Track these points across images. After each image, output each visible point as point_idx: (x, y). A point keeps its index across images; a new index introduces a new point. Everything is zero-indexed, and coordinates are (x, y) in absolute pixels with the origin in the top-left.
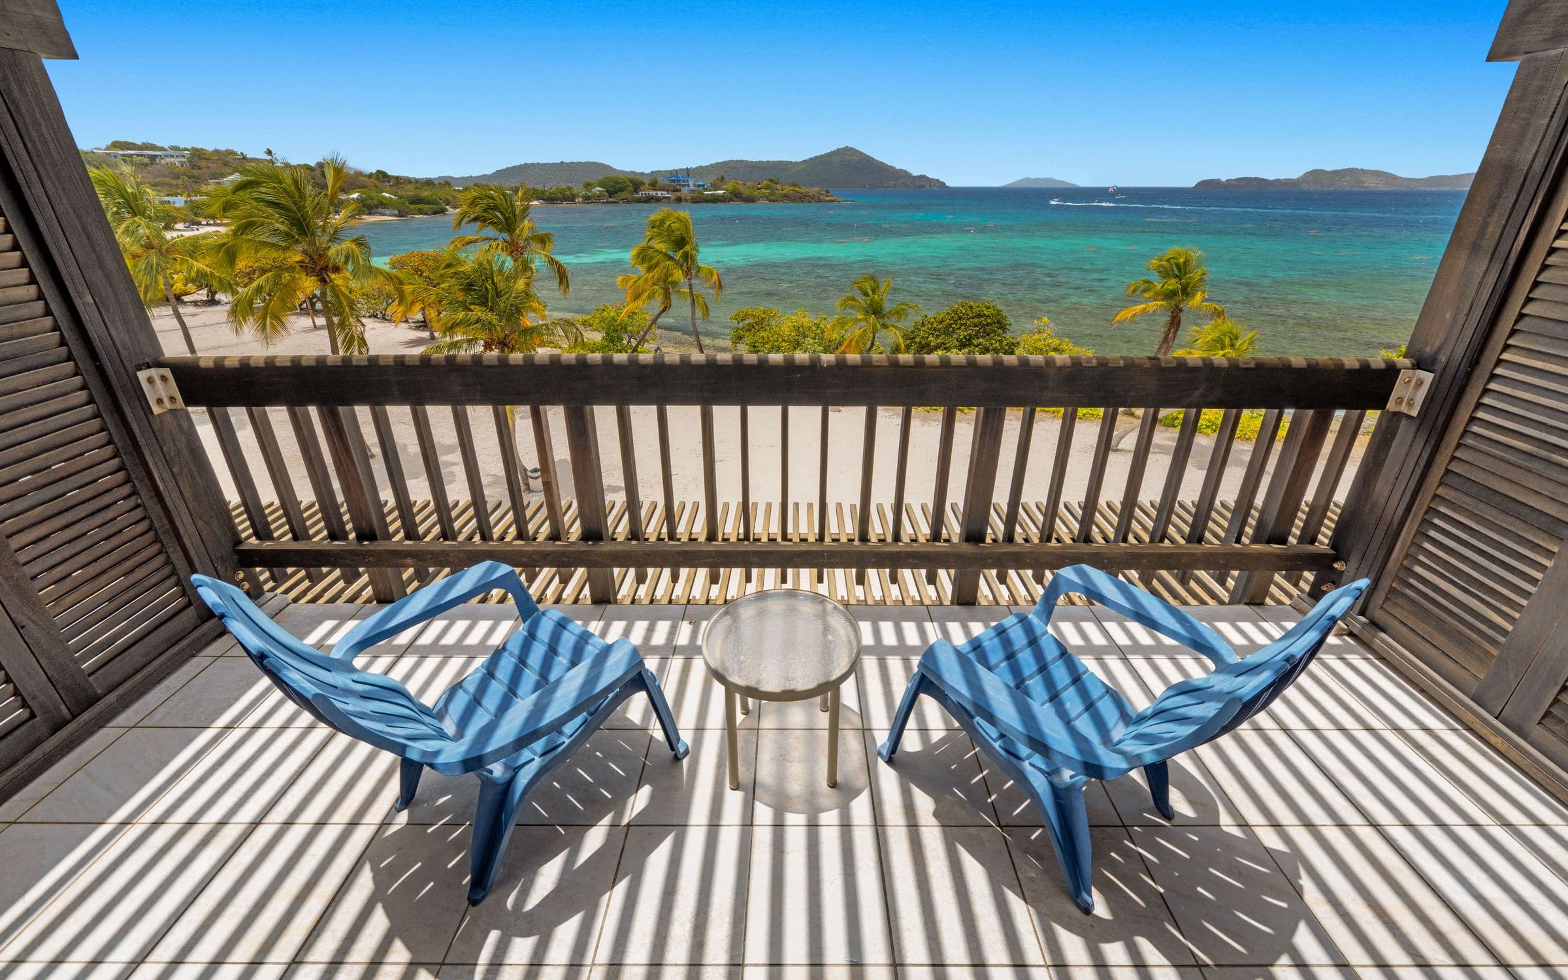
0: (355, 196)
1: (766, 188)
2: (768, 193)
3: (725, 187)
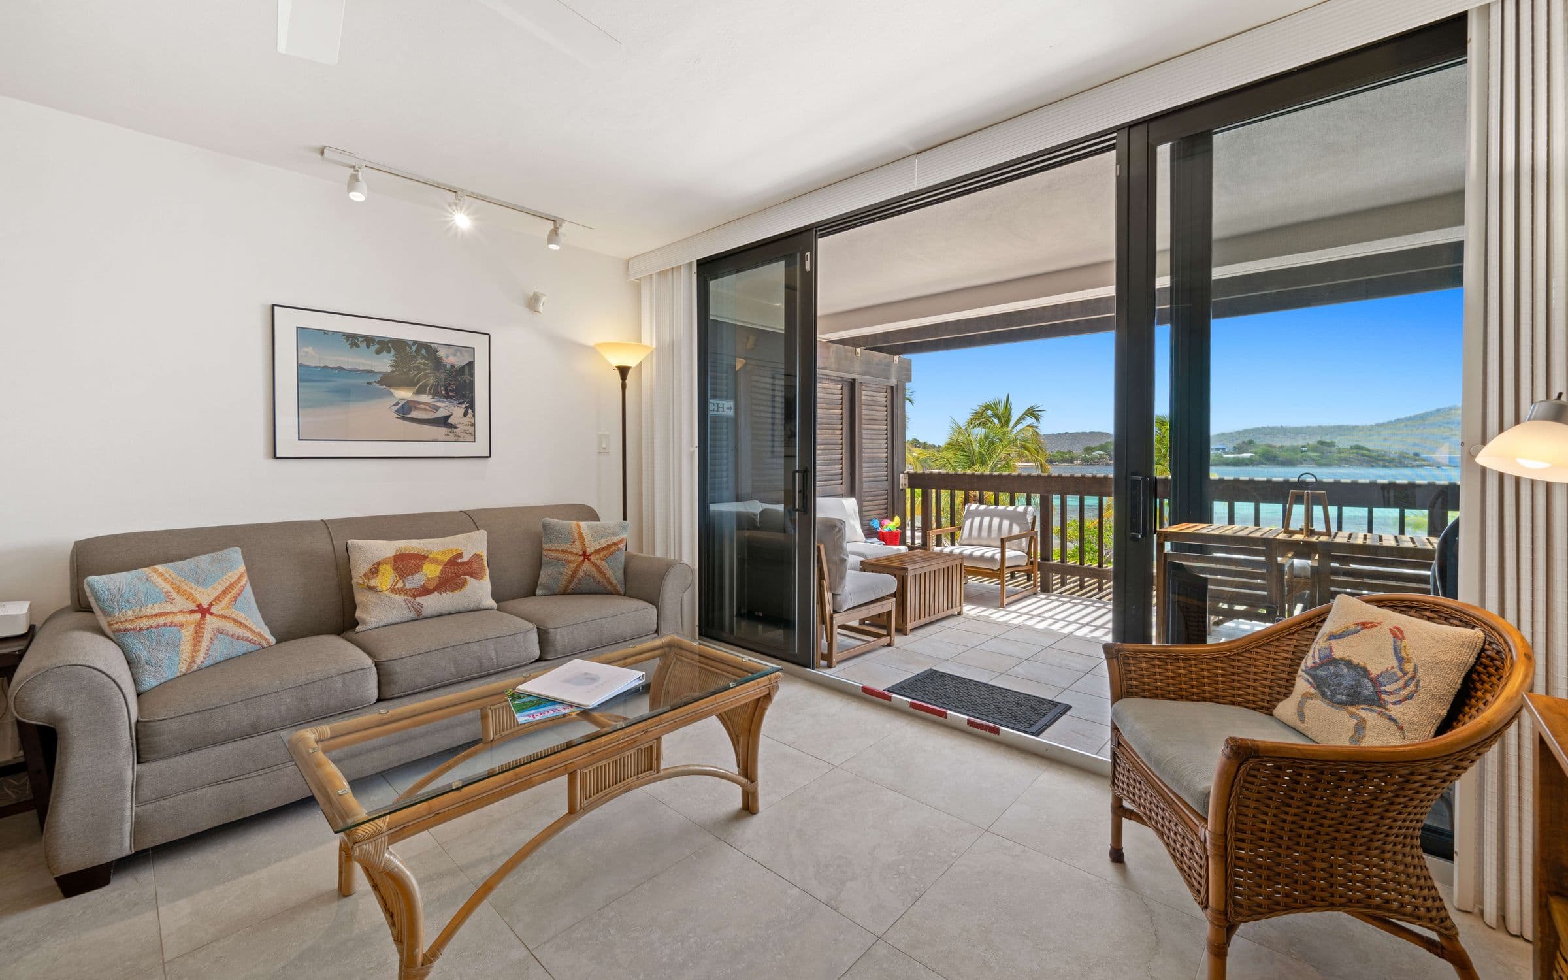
1: (1314, 451)
2: (1318, 456)
3: (1254, 450)
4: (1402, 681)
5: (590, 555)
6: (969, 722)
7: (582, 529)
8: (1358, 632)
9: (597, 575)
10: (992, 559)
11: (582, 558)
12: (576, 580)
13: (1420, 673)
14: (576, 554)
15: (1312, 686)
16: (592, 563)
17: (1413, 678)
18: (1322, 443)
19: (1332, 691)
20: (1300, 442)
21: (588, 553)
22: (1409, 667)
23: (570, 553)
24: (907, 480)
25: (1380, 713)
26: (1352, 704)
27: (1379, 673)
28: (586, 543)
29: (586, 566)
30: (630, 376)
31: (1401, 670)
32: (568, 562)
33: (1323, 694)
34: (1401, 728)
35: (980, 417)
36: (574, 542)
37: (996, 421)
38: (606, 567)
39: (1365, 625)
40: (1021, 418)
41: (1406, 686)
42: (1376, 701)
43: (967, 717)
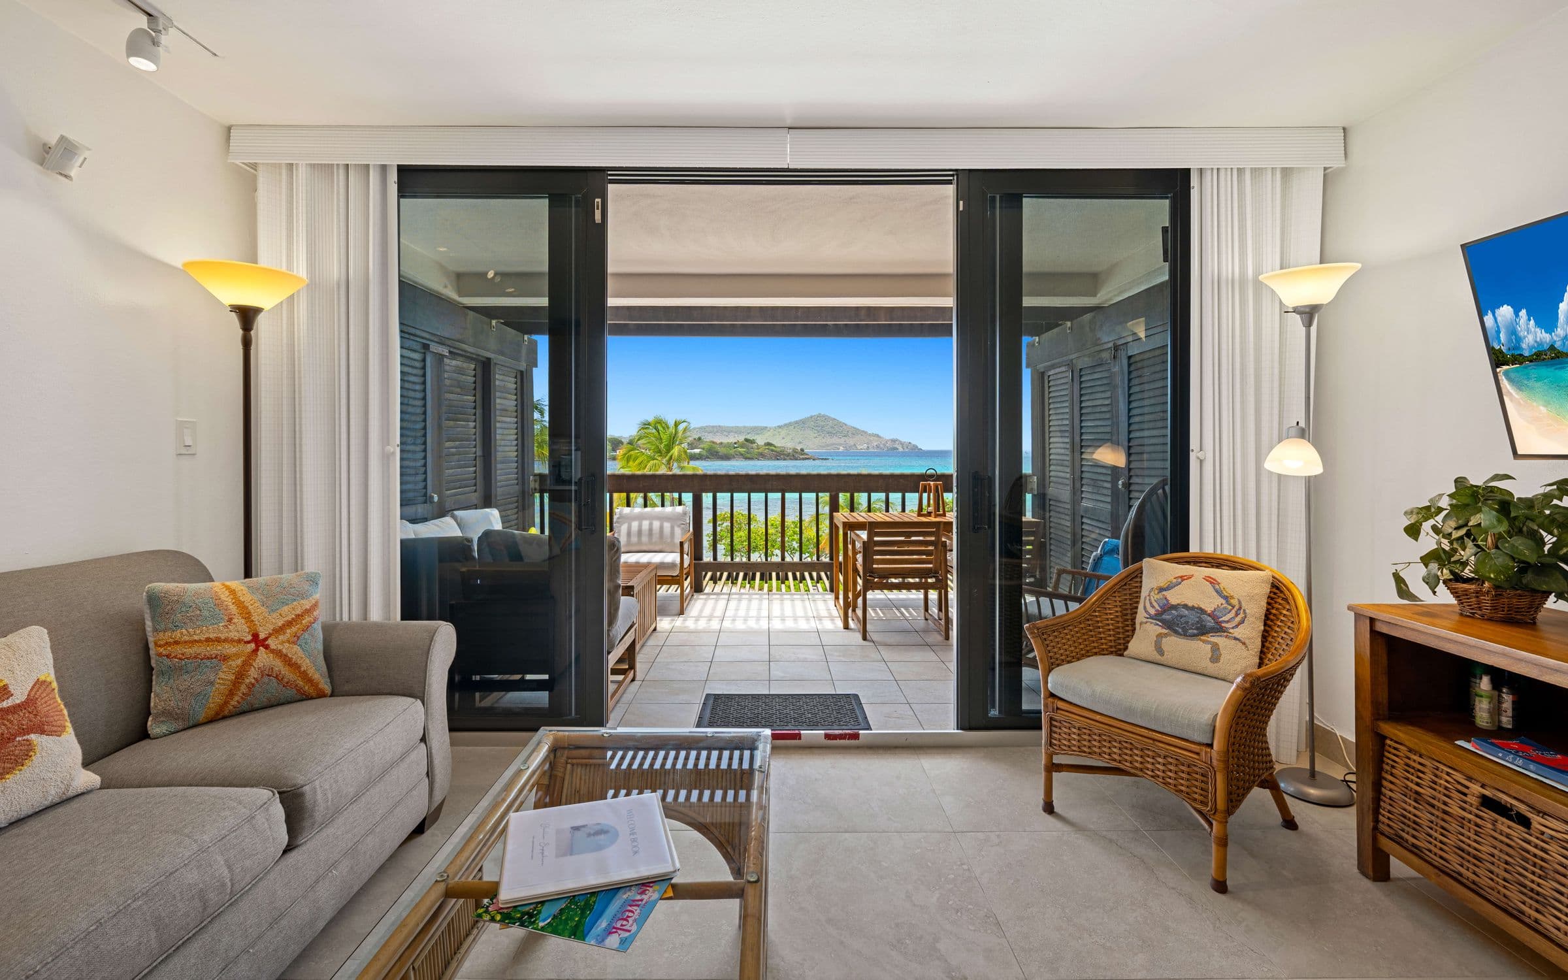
2: (745, 452)
4: (1233, 612)
5: (266, 639)
6: (827, 736)
7: (239, 594)
8: (1180, 583)
9: (285, 671)
10: (672, 566)
11: (253, 645)
12: (243, 689)
13: (1243, 604)
14: (239, 641)
15: (1163, 627)
16: (273, 651)
17: (1240, 608)
18: (747, 440)
19: (1183, 628)
20: (731, 439)
21: (262, 636)
22: (1234, 602)
23: (226, 640)
24: (538, 483)
25: (1226, 637)
26: (1203, 634)
27: (1213, 609)
28: (255, 618)
29: (263, 658)
30: (262, 325)
31: (1230, 605)
32: (225, 658)
33: (1176, 632)
34: (1244, 644)
36: (230, 620)
38: (301, 653)
39: (1183, 578)
41: (1237, 615)
42: (1219, 629)
43: (823, 732)
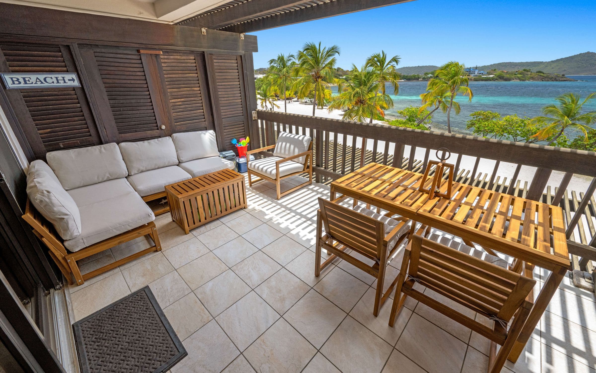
0: (344, 77)
1: (520, 74)
2: (521, 76)
3: (495, 74)
18: (525, 70)
20: (516, 69)
24: (256, 114)
35: (371, 61)
37: (379, 64)
40: (390, 62)
